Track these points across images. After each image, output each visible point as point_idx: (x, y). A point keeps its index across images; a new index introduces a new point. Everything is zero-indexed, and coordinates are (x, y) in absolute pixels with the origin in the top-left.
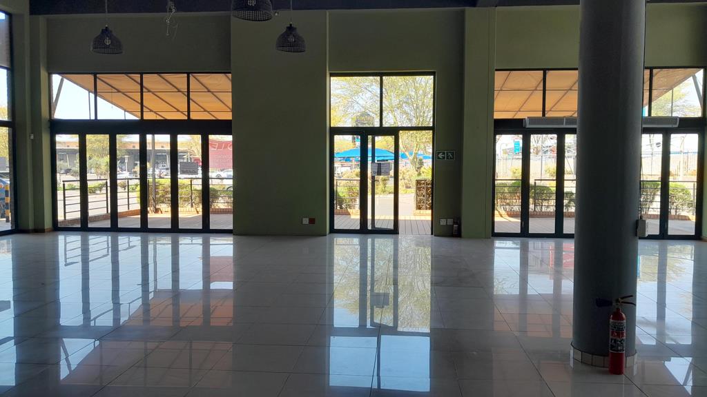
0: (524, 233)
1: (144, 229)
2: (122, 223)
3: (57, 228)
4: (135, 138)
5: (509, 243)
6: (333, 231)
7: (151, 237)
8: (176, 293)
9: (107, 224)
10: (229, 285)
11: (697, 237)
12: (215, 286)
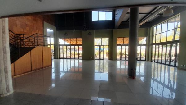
0: (121, 60)
1: (71, 59)
2: (68, 58)
3: (60, 58)
4: (70, 47)
5: (119, 61)
6: (95, 59)
7: (72, 60)
8: (75, 67)
9: (66, 58)
10: (81, 66)
11: (145, 60)
12: (80, 66)
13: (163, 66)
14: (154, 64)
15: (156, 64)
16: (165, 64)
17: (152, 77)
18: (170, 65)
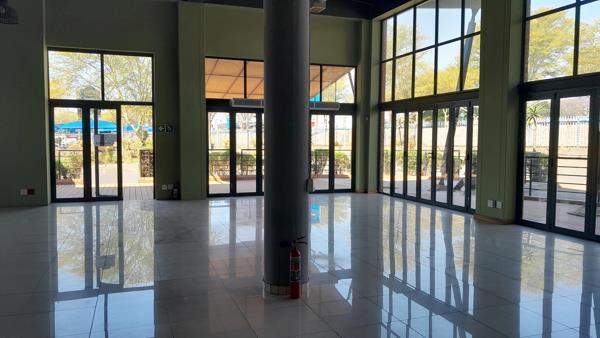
0: (233, 193)
5: (222, 202)
6: (55, 200)
11: (352, 190)
13: (426, 211)
14: (392, 205)
15: (399, 204)
16: (432, 203)
17: (387, 273)
18: (449, 206)
